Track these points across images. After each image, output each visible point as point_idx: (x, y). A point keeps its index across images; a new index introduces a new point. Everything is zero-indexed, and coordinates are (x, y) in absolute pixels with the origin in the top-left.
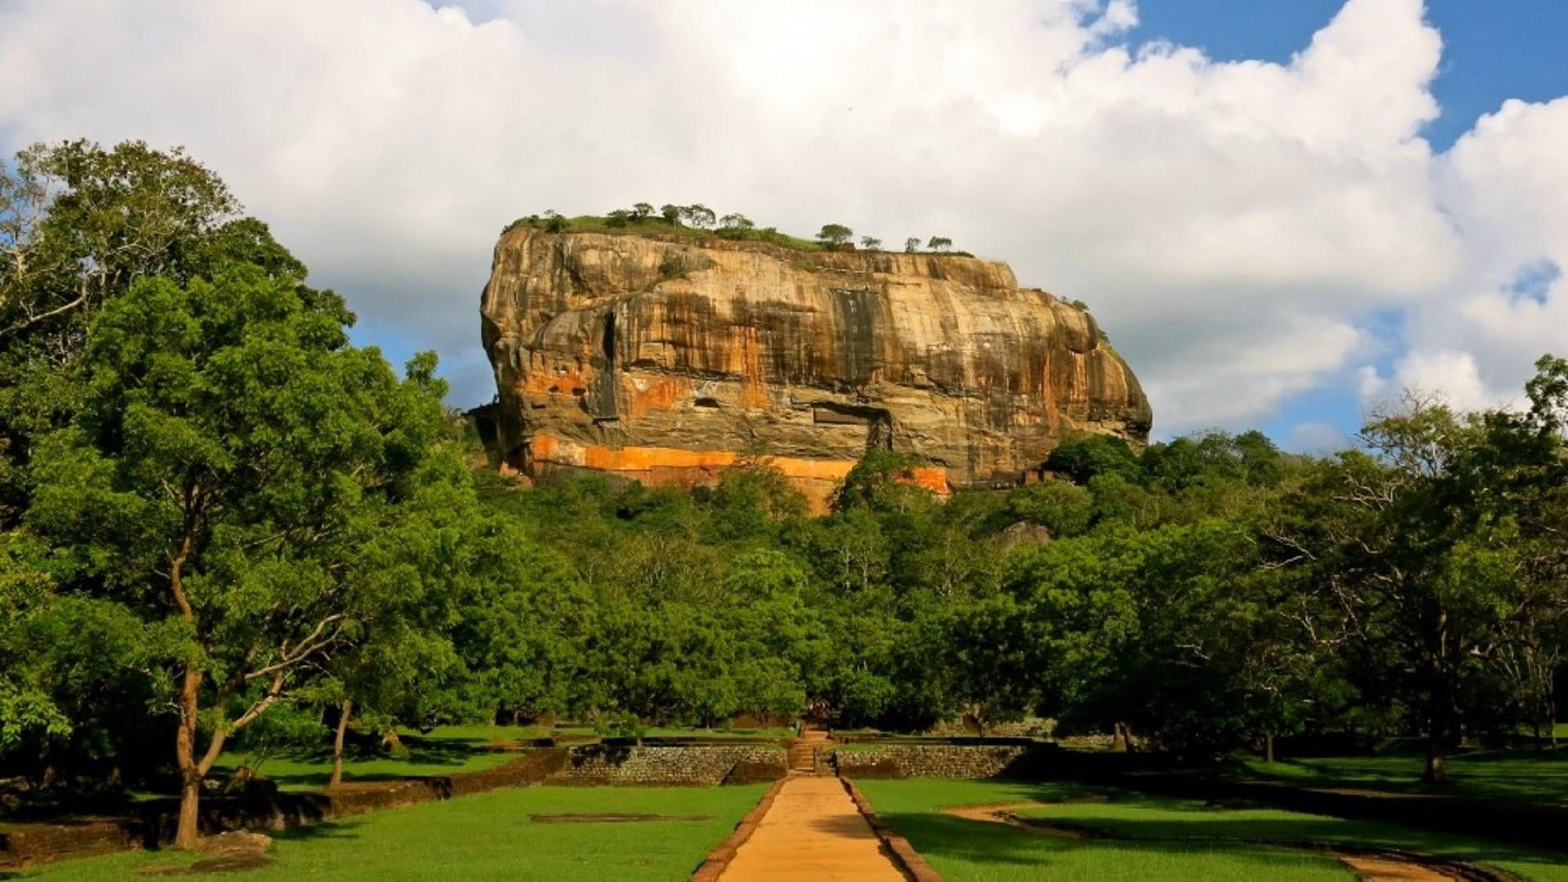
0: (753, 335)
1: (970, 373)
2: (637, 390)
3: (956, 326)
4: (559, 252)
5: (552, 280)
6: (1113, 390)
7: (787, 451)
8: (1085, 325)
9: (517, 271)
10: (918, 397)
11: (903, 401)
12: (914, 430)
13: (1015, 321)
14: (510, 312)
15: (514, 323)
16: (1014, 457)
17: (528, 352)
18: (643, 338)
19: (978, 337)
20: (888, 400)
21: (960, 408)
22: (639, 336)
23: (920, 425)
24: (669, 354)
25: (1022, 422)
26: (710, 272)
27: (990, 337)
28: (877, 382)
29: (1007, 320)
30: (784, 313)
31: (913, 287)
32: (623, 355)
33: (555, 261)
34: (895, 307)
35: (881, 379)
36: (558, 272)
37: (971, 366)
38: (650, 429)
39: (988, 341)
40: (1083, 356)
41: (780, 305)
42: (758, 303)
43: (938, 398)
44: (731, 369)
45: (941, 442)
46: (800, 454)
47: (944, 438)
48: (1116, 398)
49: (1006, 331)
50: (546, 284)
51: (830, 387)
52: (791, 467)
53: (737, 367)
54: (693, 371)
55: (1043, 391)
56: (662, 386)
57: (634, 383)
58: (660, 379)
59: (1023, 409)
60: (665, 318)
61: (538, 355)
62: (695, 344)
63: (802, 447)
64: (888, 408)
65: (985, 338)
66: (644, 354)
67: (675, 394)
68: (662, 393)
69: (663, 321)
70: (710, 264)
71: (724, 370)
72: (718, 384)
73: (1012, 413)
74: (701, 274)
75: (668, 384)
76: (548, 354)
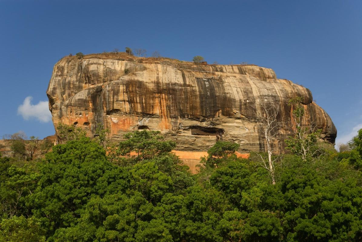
0: (164, 97)
1: (259, 112)
2: (114, 122)
3: (251, 92)
4: (80, 65)
5: (76, 78)
6: (320, 120)
7: (180, 148)
8: (307, 93)
9: (62, 75)
10: (237, 123)
11: (230, 124)
12: (236, 137)
13: (277, 91)
14: (58, 91)
15: (60, 96)
16: (280, 148)
17: (65, 108)
18: (115, 100)
19: (262, 97)
20: (224, 124)
21: (256, 127)
22: (113, 98)
23: (238, 135)
24: (127, 107)
25: (282, 133)
26: (145, 72)
27: (267, 97)
28: (219, 116)
29: (274, 90)
30: (176, 87)
31: (233, 77)
32: (107, 108)
33: (78, 69)
34: (225, 84)
35: (220, 115)
36: (79, 74)
37: (259, 109)
38: (118, 139)
39: (266, 99)
40: (306, 106)
41: (175, 84)
42: (166, 84)
43: (246, 123)
44: (154, 112)
45: (247, 142)
46: (186, 149)
47: (249, 141)
48: (322, 124)
49: (273, 94)
50: (74, 79)
51: (197, 119)
52: (182, 155)
53: (157, 111)
54: (137, 113)
55: (290, 120)
56: (124, 120)
57: (111, 120)
58: (124, 117)
59: (282, 127)
60: (125, 90)
61: (69, 109)
62: (138, 101)
63: (186, 146)
64: (224, 128)
65: (265, 97)
66: (116, 107)
67: (130, 124)
68: (124, 124)
69: (124, 92)
70: (145, 69)
71: (151, 113)
72: (148, 119)
73: (278, 129)
74: (141, 73)
75: (126, 119)
76: (74, 108)
